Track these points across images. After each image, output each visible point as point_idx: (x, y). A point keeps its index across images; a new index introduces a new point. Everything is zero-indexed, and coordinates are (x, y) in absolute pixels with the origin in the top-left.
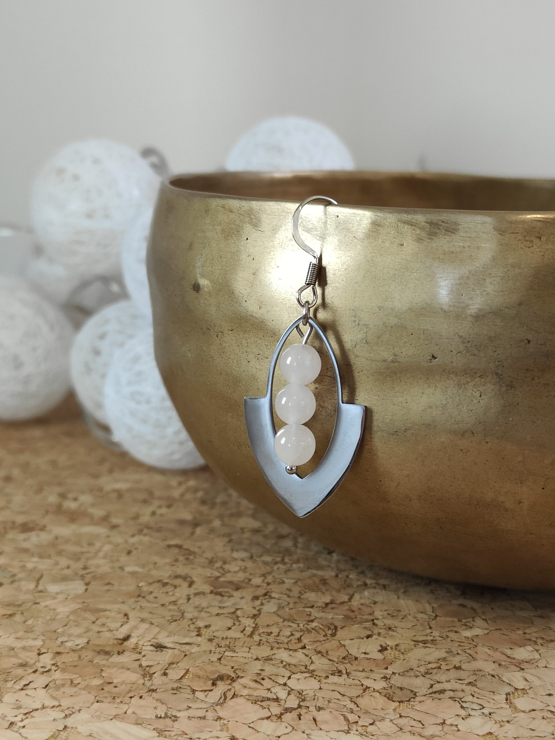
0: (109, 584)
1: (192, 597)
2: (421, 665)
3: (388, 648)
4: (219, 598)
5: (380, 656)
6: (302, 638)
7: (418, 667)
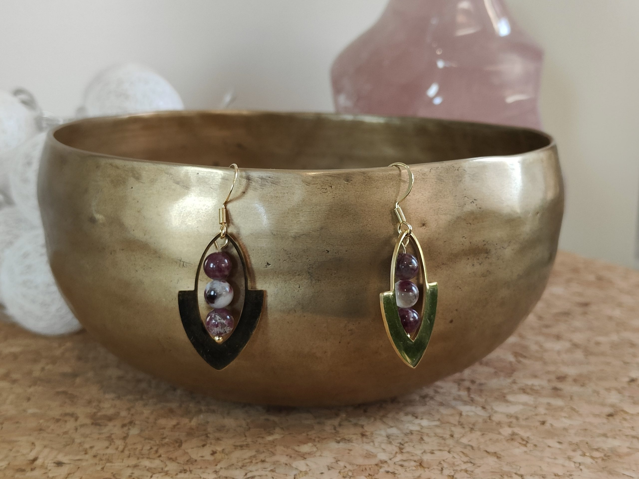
0: (17, 422)
1: (79, 428)
2: (240, 461)
3: (217, 452)
4: (98, 427)
5: (211, 458)
6: (159, 450)
7: (238, 462)
